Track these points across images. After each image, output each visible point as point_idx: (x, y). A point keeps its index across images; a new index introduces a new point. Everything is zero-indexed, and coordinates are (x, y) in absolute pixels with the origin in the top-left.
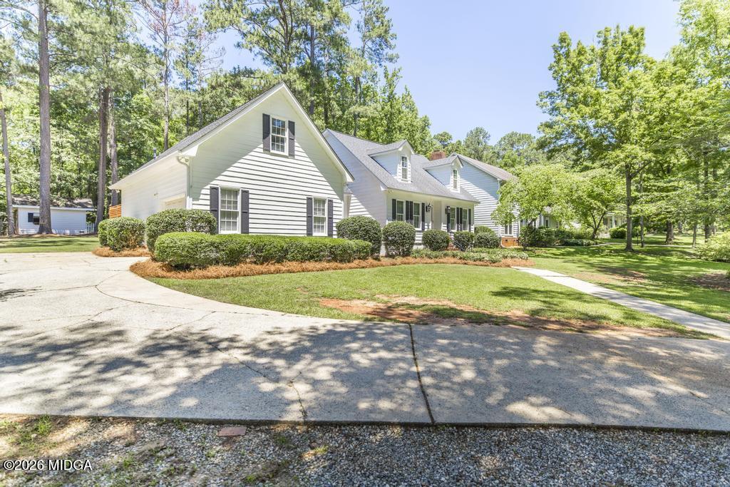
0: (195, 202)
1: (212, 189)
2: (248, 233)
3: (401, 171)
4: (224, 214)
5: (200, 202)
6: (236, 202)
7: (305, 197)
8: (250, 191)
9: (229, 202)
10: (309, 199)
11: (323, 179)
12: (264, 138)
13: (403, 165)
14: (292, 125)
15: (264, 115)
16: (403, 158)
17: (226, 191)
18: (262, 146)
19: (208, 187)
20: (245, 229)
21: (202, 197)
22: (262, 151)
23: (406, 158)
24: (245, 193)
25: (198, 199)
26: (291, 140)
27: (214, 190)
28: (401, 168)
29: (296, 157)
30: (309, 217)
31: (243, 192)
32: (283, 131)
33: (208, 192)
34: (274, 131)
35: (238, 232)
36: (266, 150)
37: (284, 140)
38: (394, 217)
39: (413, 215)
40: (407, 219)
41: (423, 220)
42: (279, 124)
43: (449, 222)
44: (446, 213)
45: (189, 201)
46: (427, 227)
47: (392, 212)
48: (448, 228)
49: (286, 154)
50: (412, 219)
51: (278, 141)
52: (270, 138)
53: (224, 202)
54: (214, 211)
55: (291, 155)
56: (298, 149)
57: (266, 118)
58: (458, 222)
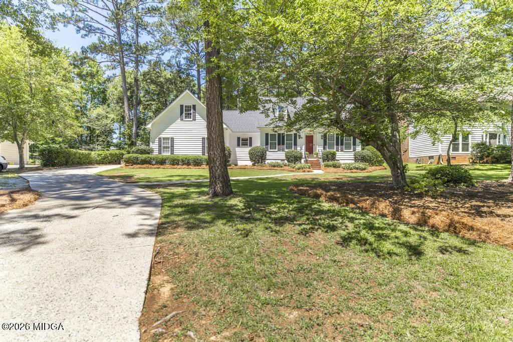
0: (153, 144)
4: (164, 147)
5: (155, 143)
6: (169, 143)
7: (201, 138)
8: (174, 138)
9: (166, 143)
10: (203, 139)
12: (181, 115)
13: (279, 111)
14: (194, 107)
16: (280, 107)
17: (164, 139)
18: (180, 118)
20: (172, 153)
21: (156, 141)
22: (180, 120)
23: (283, 107)
24: (172, 139)
26: (194, 113)
27: (160, 138)
28: (278, 113)
29: (196, 120)
30: (204, 146)
32: (190, 110)
33: (158, 139)
34: (186, 111)
35: (170, 154)
36: (182, 120)
37: (191, 114)
38: (267, 144)
39: (285, 142)
40: (279, 144)
41: (295, 144)
42: (188, 108)
43: (326, 145)
44: (322, 138)
45: (151, 143)
46: (300, 149)
47: (265, 141)
48: (324, 149)
49: (192, 120)
50: (284, 144)
51: (188, 115)
52: (184, 114)
53: (164, 143)
54: (160, 146)
55: (194, 119)
56: (198, 116)
57: (182, 106)
58: (337, 144)
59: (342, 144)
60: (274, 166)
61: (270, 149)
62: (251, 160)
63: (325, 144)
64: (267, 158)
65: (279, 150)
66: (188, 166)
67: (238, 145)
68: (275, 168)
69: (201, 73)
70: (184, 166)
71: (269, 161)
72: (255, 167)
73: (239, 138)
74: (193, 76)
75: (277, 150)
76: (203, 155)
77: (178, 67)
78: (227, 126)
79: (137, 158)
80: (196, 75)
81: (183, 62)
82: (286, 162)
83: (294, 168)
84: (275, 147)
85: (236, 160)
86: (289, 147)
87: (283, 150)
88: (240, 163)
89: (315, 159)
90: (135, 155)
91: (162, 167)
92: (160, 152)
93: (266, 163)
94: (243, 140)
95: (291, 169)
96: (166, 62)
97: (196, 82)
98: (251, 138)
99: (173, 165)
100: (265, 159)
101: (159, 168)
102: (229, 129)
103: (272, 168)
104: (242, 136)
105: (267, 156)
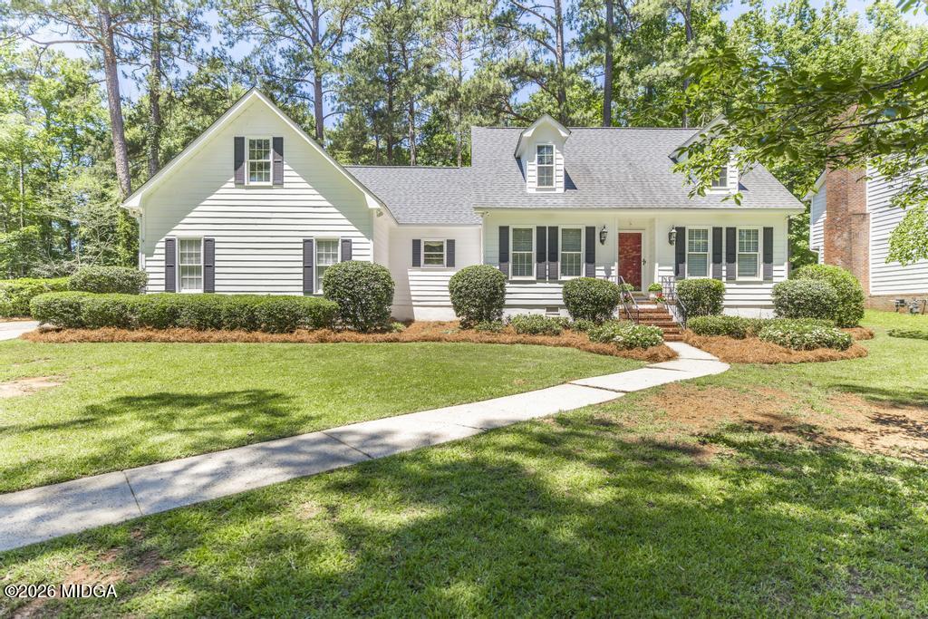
0: (147, 258)
1: (167, 241)
2: (214, 292)
3: (536, 173)
4: (184, 270)
5: (155, 257)
6: (198, 255)
7: (301, 240)
8: (217, 239)
9: (190, 255)
10: (307, 242)
11: (334, 210)
12: (236, 169)
13: (541, 160)
14: (278, 143)
15: (236, 139)
16: (540, 148)
17: (183, 242)
18: (233, 179)
19: (163, 240)
20: (209, 286)
21: (157, 251)
22: (233, 185)
23: (550, 148)
24: (210, 243)
25: (152, 255)
26: (279, 163)
27: (170, 242)
28: (535, 168)
29: (285, 185)
30: (307, 267)
31: (206, 241)
32: (267, 153)
33: (163, 245)
34: (252, 157)
35: (201, 291)
36: (239, 183)
37: (267, 166)
38: (503, 258)
39: (560, 252)
40: (541, 259)
41: (591, 259)
42: (260, 146)
43: (683, 261)
44: (671, 242)
45: (142, 257)
46: (603, 273)
47: (497, 248)
48: (677, 272)
49: (270, 183)
50: (556, 260)
51: (259, 169)
52: (246, 166)
53: (183, 255)
54: (170, 266)
55: (279, 182)
56: (289, 173)
57: (239, 142)
58: (717, 260)
59: (731, 259)
60: (534, 331)
61: (514, 274)
62: (457, 308)
63: (680, 258)
64: (507, 302)
65: (541, 278)
66: (249, 331)
67: (416, 263)
68: (540, 338)
69: (323, 90)
70: (236, 334)
71: (513, 313)
72: (471, 334)
73: (416, 243)
74: (304, 96)
75: (534, 278)
76: (305, 292)
77: (267, 74)
78: (382, 203)
79: (76, 308)
80: (313, 94)
81: (279, 61)
82: (564, 314)
83: (607, 340)
84: (530, 268)
85: (409, 305)
86: (571, 268)
87: (554, 279)
88: (420, 314)
89: (654, 307)
90: (70, 296)
91: (162, 335)
92: (170, 286)
93: (504, 317)
94: (428, 248)
95: (601, 346)
96: (237, 60)
97: (312, 111)
98: (451, 243)
99: (200, 328)
100: (501, 306)
101: (149, 340)
102: (386, 215)
103: (529, 338)
104: (427, 237)
105: (507, 296)
